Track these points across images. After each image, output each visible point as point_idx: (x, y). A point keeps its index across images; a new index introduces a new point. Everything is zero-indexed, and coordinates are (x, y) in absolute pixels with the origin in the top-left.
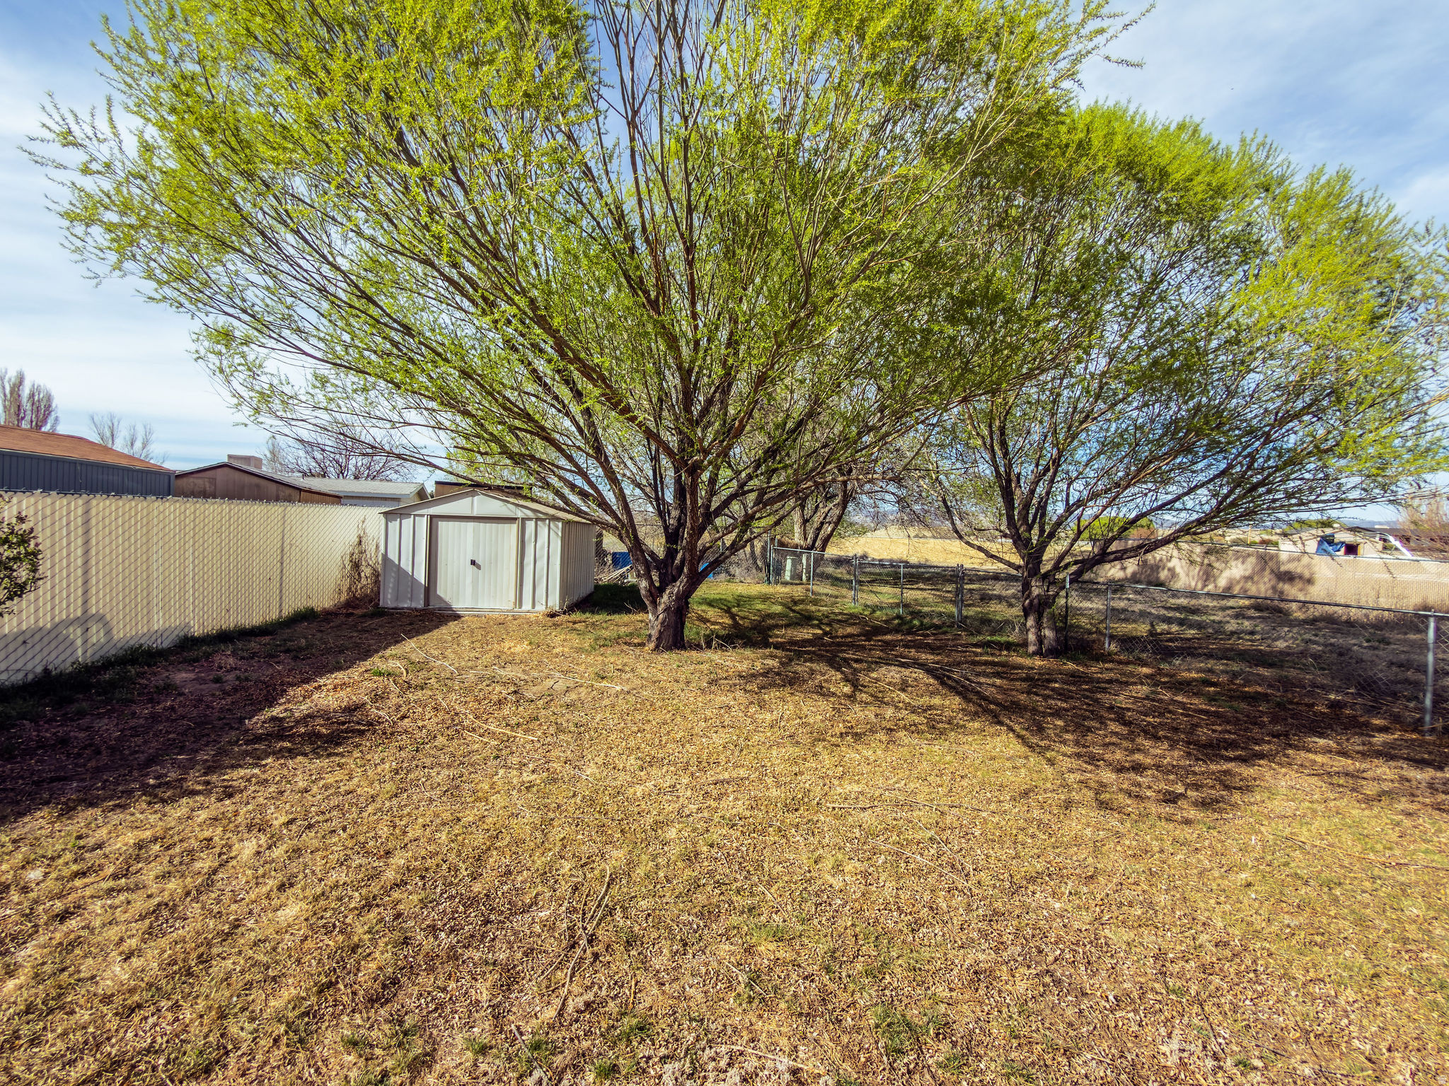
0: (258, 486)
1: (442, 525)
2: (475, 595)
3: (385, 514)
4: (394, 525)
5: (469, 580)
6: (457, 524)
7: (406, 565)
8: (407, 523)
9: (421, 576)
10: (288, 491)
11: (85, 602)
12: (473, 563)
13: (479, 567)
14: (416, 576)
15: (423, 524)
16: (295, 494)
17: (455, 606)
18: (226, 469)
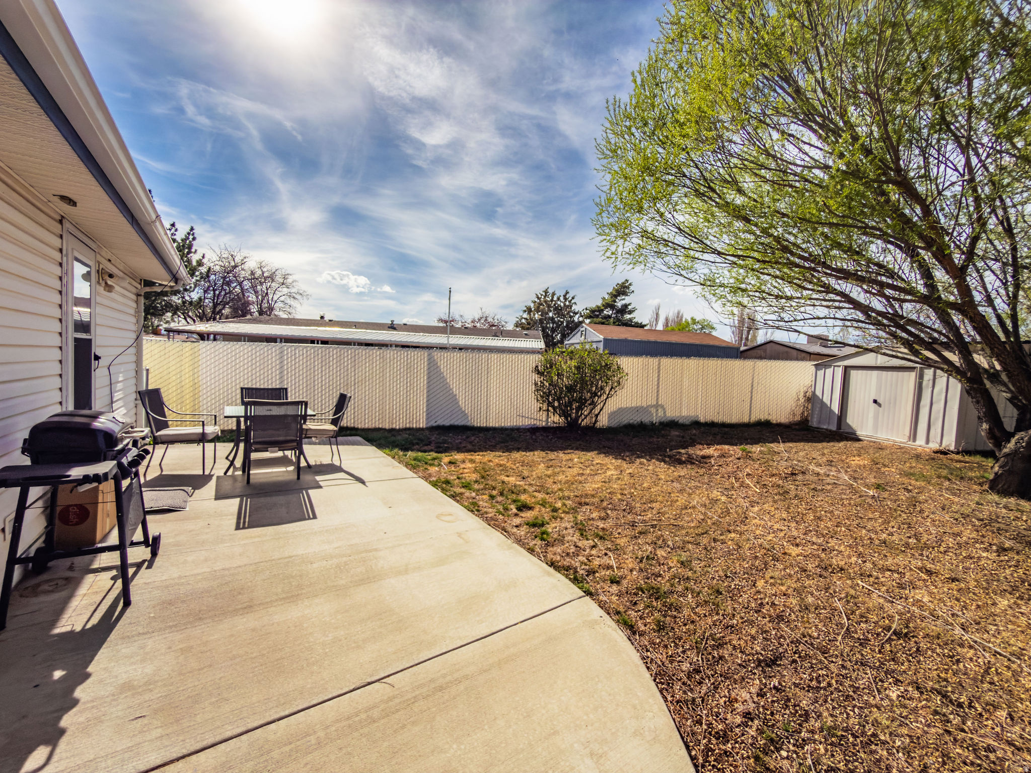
0: (787, 352)
1: (853, 373)
2: (876, 427)
3: (815, 365)
4: (821, 373)
5: (871, 415)
6: (865, 372)
7: (826, 400)
8: (829, 371)
9: (836, 408)
10: (803, 355)
11: (657, 399)
12: (875, 401)
13: (880, 405)
14: (832, 408)
15: (839, 372)
16: (808, 356)
17: (859, 433)
18: (771, 344)
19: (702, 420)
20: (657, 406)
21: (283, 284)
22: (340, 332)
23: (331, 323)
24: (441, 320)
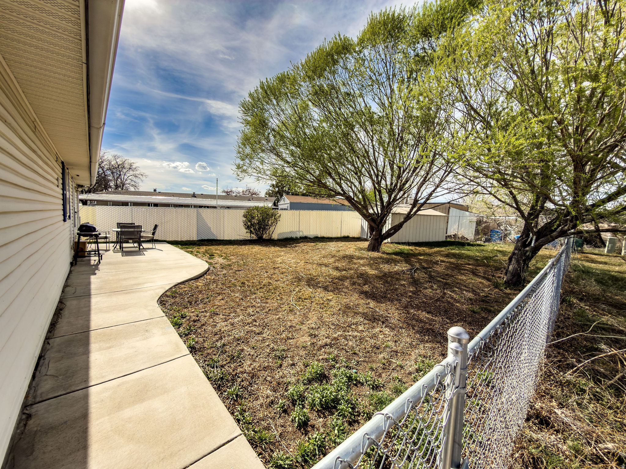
11: (299, 228)
19: (319, 236)
20: (299, 231)
21: (130, 168)
22: (164, 199)
23: (160, 194)
24: (224, 191)
